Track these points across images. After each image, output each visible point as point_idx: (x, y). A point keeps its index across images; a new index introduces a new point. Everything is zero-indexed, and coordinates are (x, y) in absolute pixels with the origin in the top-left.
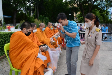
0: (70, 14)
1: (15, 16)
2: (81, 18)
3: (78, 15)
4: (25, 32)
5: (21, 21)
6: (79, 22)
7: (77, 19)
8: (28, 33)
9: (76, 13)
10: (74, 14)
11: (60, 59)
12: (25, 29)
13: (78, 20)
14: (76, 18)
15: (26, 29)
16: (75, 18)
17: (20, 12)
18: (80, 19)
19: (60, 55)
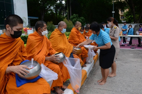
0: (113, 12)
1: (43, 17)
2: (130, 16)
3: (126, 13)
4: (10, 31)
5: (48, 22)
6: (127, 23)
7: (124, 19)
8: (14, 33)
9: (123, 10)
10: (119, 11)
11: (92, 74)
12: (8, 27)
13: (126, 20)
14: (123, 17)
15: (10, 28)
16: (121, 17)
17: (50, 12)
18: (128, 18)
19: (93, 67)
